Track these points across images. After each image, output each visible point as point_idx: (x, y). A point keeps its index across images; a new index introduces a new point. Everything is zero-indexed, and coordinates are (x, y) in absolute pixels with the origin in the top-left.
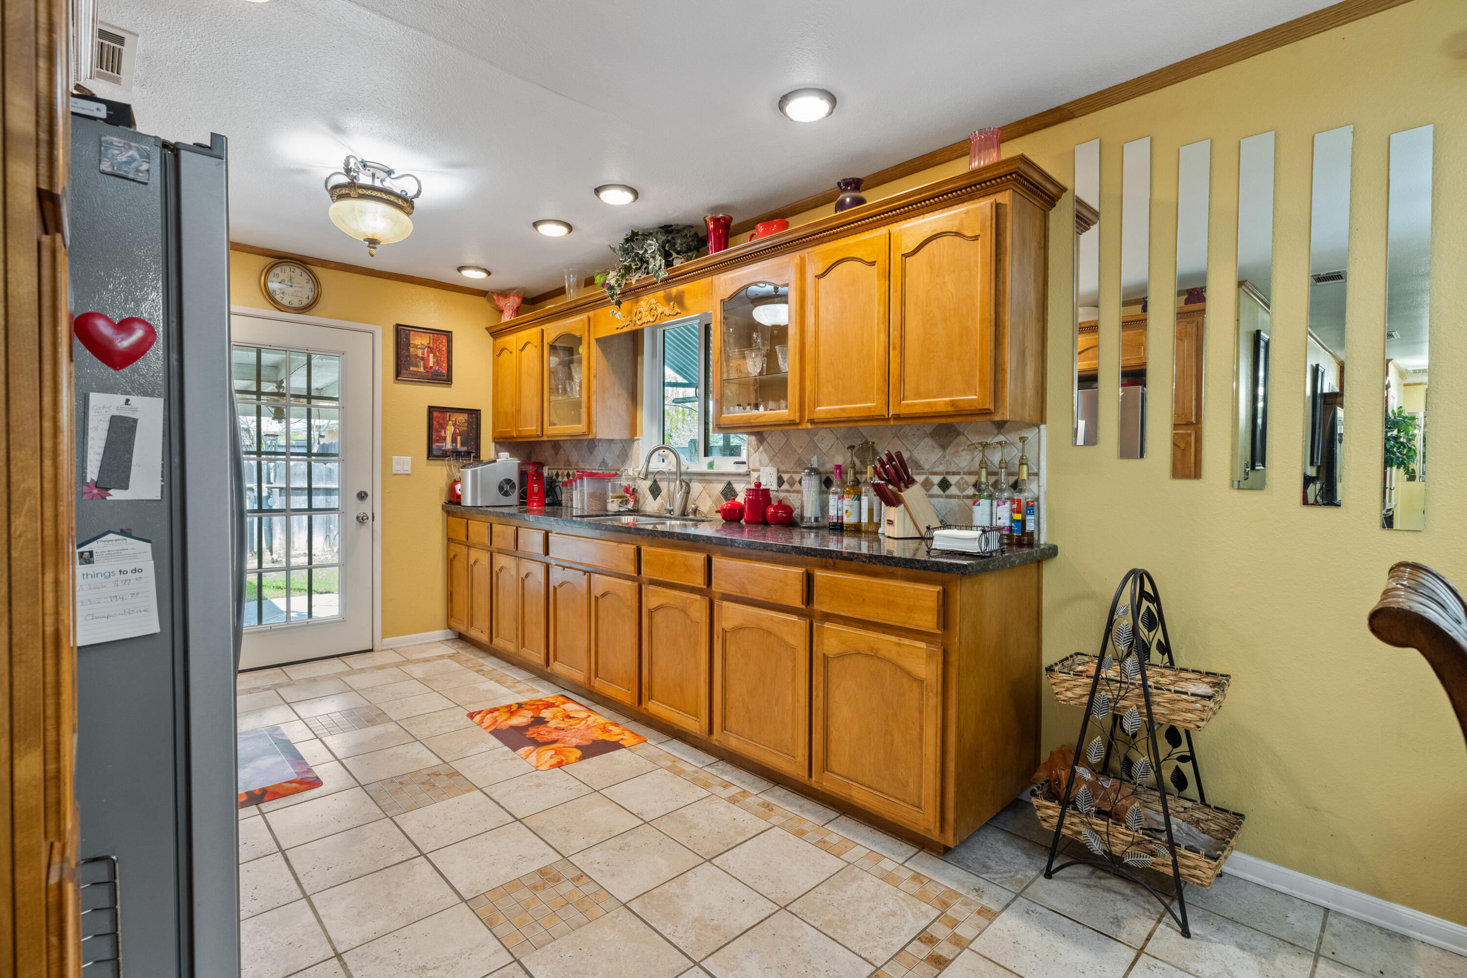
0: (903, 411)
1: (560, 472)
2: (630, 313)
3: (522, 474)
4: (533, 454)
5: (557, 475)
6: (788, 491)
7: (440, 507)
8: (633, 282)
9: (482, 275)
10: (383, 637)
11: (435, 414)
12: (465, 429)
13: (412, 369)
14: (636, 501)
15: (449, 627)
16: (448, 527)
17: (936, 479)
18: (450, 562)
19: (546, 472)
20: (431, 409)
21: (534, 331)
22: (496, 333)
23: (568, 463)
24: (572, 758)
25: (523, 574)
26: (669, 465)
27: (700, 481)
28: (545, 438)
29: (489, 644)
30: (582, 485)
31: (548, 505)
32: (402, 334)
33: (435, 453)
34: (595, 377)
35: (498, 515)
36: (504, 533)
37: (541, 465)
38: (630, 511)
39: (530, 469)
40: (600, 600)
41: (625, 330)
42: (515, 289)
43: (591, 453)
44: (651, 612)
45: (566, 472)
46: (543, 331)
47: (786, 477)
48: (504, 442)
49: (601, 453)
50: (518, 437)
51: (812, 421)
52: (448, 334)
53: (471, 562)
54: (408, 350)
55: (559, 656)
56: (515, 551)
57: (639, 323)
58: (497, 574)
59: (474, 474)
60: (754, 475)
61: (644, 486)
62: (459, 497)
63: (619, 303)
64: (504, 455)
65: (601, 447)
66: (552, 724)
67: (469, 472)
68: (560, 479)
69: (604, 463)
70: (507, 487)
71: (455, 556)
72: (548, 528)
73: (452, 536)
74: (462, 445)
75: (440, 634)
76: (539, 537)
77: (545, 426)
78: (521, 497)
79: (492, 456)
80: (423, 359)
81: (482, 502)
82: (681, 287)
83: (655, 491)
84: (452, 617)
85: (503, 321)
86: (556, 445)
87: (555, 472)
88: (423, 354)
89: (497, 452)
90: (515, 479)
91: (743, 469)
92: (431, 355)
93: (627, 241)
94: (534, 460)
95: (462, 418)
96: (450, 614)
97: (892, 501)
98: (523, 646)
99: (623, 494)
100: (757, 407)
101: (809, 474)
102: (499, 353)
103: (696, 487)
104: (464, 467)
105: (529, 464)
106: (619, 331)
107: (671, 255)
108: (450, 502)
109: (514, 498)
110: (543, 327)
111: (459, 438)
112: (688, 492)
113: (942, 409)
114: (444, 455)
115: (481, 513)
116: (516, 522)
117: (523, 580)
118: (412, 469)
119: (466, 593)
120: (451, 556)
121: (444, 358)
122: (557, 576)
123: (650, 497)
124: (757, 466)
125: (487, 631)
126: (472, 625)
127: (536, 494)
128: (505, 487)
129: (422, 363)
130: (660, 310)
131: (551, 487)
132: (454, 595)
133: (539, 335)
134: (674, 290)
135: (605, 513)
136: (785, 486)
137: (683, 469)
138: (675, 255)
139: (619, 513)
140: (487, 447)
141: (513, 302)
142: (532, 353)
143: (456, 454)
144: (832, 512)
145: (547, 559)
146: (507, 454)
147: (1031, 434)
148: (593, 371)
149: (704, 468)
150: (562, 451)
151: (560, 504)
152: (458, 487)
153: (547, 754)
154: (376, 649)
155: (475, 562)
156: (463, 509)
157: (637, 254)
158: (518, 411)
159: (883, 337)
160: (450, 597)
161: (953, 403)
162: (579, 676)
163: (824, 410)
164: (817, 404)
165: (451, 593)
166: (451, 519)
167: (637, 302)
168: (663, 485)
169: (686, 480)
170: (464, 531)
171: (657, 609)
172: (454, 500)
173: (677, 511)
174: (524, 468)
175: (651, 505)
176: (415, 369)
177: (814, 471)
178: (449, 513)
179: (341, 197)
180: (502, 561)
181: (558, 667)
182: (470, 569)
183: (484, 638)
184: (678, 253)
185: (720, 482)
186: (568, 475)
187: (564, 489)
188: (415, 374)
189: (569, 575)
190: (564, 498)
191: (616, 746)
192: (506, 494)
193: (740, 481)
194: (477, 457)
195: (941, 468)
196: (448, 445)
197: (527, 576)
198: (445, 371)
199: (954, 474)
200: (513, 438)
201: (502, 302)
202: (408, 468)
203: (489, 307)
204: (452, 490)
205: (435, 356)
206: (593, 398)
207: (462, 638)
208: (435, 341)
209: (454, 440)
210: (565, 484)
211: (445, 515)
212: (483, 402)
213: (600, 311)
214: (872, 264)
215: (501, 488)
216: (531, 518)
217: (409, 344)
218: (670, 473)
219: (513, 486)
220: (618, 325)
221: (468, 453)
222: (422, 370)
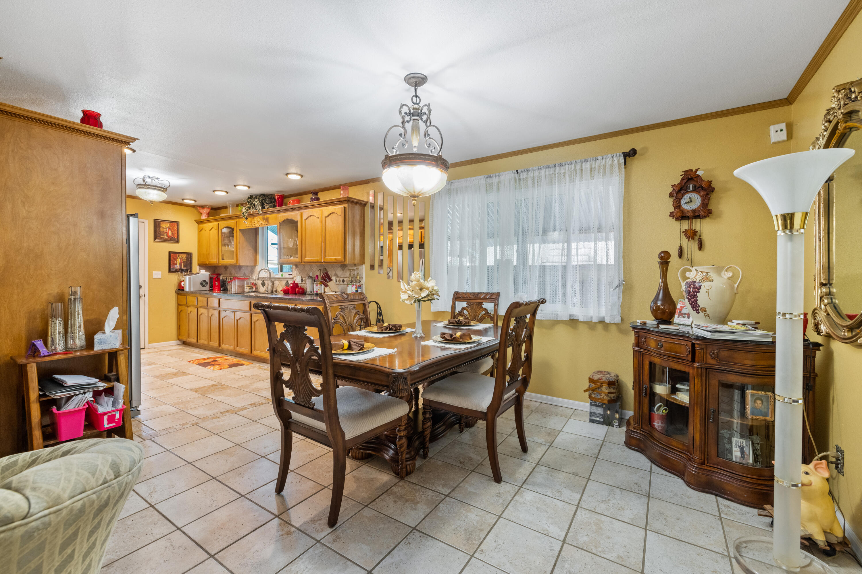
0: (326, 261)
1: (227, 277)
2: (251, 222)
3: (211, 278)
4: (216, 271)
5: (226, 279)
6: (304, 284)
7: (174, 292)
8: (251, 212)
9: (193, 202)
10: (149, 343)
11: (172, 254)
12: (186, 260)
13: (161, 236)
14: (256, 288)
15: (179, 339)
16: (178, 299)
17: (341, 279)
18: (179, 314)
19: (221, 278)
20: (170, 253)
21: (215, 224)
22: (199, 222)
23: (231, 274)
24: (226, 367)
25: (210, 315)
26: (267, 275)
27: (278, 281)
28: (220, 265)
29: (196, 343)
30: (235, 282)
31: (222, 290)
32: (157, 223)
33: (172, 270)
34: (239, 243)
35: (200, 293)
36: (202, 300)
37: (220, 275)
38: (253, 291)
39: (215, 276)
40: (238, 321)
41: (249, 228)
42: (207, 205)
43: (240, 270)
44: (254, 322)
45: (230, 278)
46: (219, 224)
47: (304, 279)
48: (202, 266)
49: (243, 270)
50: (209, 264)
51: (304, 262)
52: (178, 223)
53: (189, 312)
54: (160, 229)
55: (224, 342)
56: (207, 306)
57: (254, 226)
58: (200, 316)
59: (190, 279)
60: (295, 279)
61: (259, 282)
62: (183, 287)
63: (247, 219)
64: (203, 271)
65: (243, 268)
66: (220, 361)
67: (187, 278)
68: (227, 280)
69: (245, 274)
70: (204, 284)
71: (181, 311)
72: (220, 297)
73: (179, 303)
74: (184, 266)
75: (175, 342)
76: (216, 301)
77: (220, 260)
78: (210, 287)
79: (198, 271)
80: (166, 233)
81: (193, 289)
82: (268, 216)
83: (263, 284)
84: (180, 335)
85: (202, 218)
86: (226, 267)
87: (225, 277)
88: (166, 230)
89: (200, 269)
90: (208, 280)
91: (291, 276)
92: (170, 231)
93: (249, 198)
94: (216, 273)
95: (184, 256)
96: (179, 333)
97: (326, 286)
98: (210, 341)
99: (251, 285)
100: (291, 257)
101: (308, 278)
102: (200, 230)
103: (277, 283)
104: (185, 275)
105: (214, 274)
106: (247, 228)
107: (264, 205)
108: (179, 290)
109: (207, 288)
110: (219, 222)
111: (182, 264)
112: (273, 284)
113: (334, 260)
114: (176, 271)
115: (193, 293)
116: (207, 296)
117: (210, 317)
118: (162, 277)
119: (186, 325)
120: (180, 311)
121: (176, 232)
122: (223, 314)
123: (262, 286)
124: (296, 276)
125: (196, 338)
126: (189, 337)
127: (217, 286)
128: (203, 283)
129: (166, 234)
130: (261, 222)
131: (224, 283)
132: (181, 326)
133: (218, 225)
134: (266, 216)
135: (244, 292)
136: (304, 282)
137: (272, 276)
138: (266, 204)
139: (249, 292)
140: (195, 267)
141: (206, 211)
142: (214, 232)
143: (181, 270)
144: (315, 290)
145: (220, 309)
146: (204, 271)
147: (360, 267)
148: (238, 241)
149: (280, 276)
150: (228, 269)
151: (227, 290)
152: (182, 283)
153: (217, 367)
154: (146, 348)
155: (190, 312)
156: (185, 292)
157: (252, 203)
158: (209, 254)
159: (321, 239)
160: (179, 327)
161: (336, 259)
162: (231, 348)
163: (308, 259)
164: (305, 257)
165: (180, 326)
166: (179, 296)
167: (254, 218)
168: (266, 282)
169: (273, 281)
170: (185, 300)
171: (256, 321)
172: (180, 289)
173: (270, 291)
174: (212, 276)
175: (262, 289)
176: (163, 237)
177: (311, 277)
178: (178, 294)
179: (140, 188)
180: (201, 311)
181: (224, 346)
182: (188, 315)
183: (194, 341)
184: (267, 204)
185: (284, 281)
186: (231, 279)
187: (229, 284)
188: (162, 239)
189: (227, 313)
190: (228, 287)
191: (242, 365)
192: (204, 286)
193: (290, 281)
194: (191, 272)
195: (342, 276)
196: (177, 267)
197: (212, 315)
198: (176, 237)
199: (346, 278)
200: (207, 264)
201: (201, 210)
202: (160, 276)
203: (196, 211)
204: (180, 285)
205: (172, 231)
206: (239, 251)
207: (184, 343)
208: (172, 225)
209: (180, 264)
210: (229, 282)
211: (177, 295)
212: (193, 249)
213: (241, 220)
214: (318, 218)
215: (201, 284)
216: (215, 294)
217: (160, 227)
218: (267, 278)
219: (207, 283)
220: (247, 226)
221: (187, 270)
222: (166, 237)
